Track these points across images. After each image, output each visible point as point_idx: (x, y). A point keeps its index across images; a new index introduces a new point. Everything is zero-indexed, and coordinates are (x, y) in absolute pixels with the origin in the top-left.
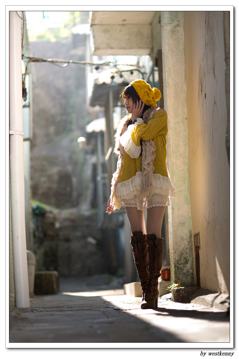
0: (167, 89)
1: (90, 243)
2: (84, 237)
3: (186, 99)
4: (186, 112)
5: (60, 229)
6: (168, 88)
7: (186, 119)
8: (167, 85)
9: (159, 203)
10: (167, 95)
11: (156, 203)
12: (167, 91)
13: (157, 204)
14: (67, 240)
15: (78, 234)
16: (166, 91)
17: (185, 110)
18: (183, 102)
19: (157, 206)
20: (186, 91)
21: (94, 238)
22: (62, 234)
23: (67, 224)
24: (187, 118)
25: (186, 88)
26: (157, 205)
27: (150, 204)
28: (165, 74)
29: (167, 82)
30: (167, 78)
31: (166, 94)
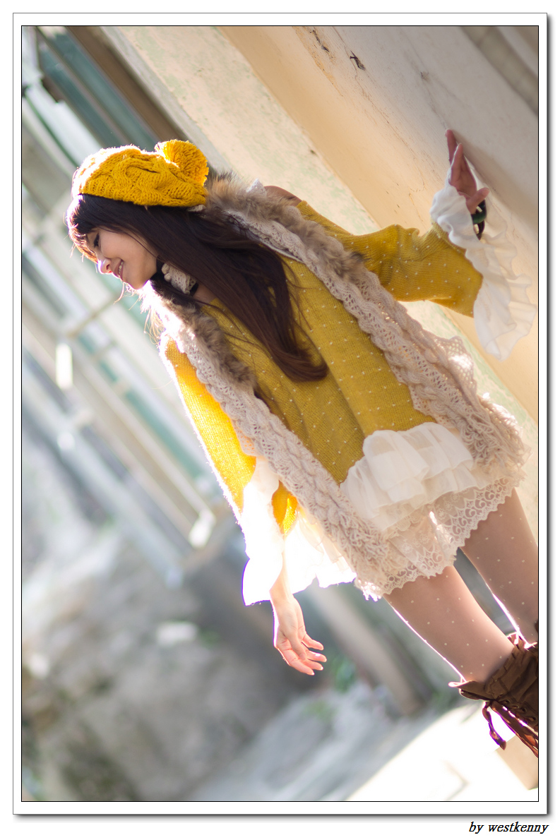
0: (181, 102)
1: (180, 646)
2: (146, 640)
3: (265, 89)
4: (295, 130)
5: (56, 669)
6: (184, 98)
7: (313, 152)
8: (171, 89)
9: (483, 505)
10: (195, 122)
11: (473, 513)
12: (185, 108)
13: (479, 512)
14: (102, 686)
15: (121, 642)
16: (184, 111)
17: (289, 125)
18: (262, 107)
19: (483, 517)
20: (248, 65)
21: (180, 618)
22: (73, 680)
23: (63, 639)
24: (314, 150)
25: (239, 56)
26: (481, 514)
27: (454, 528)
28: (139, 56)
29: (163, 81)
30: (154, 69)
31: (190, 119)
